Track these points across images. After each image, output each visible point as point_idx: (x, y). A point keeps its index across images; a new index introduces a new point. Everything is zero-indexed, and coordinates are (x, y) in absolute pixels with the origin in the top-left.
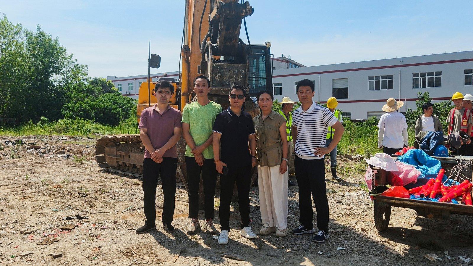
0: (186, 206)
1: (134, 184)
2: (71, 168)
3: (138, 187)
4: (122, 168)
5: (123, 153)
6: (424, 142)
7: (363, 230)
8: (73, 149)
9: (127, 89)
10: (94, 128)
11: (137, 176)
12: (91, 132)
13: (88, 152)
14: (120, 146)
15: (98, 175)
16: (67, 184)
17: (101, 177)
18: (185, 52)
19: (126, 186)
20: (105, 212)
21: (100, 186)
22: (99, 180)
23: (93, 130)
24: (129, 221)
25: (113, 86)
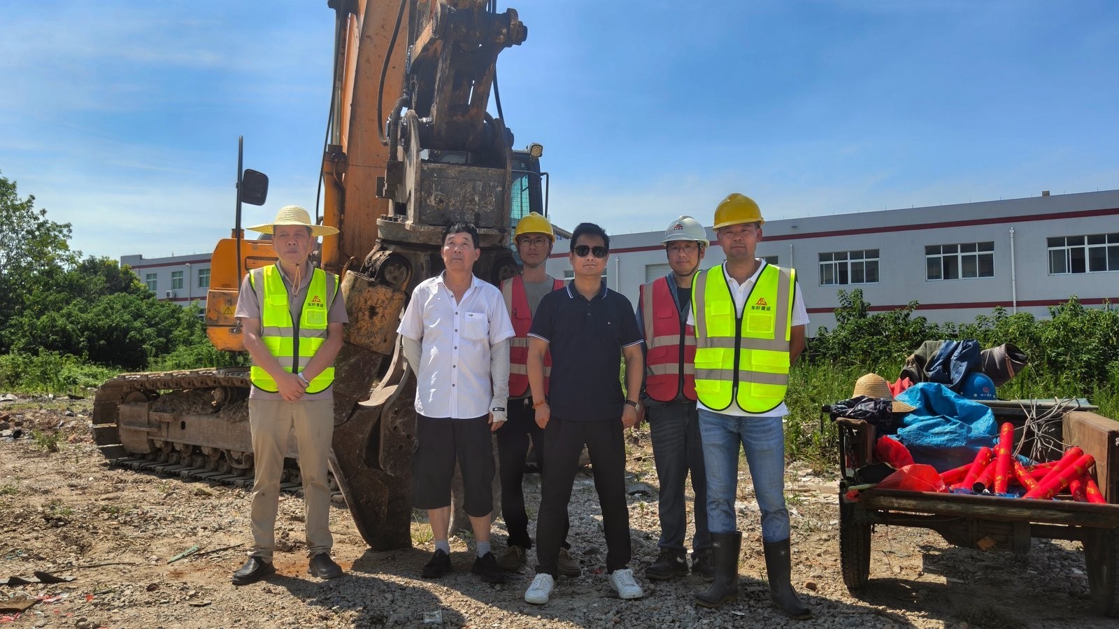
0: (340, 542)
1: (196, 495)
2: (24, 461)
3: (208, 501)
4: (163, 458)
5: (167, 417)
6: (937, 367)
7: (812, 587)
8: (32, 418)
9: (170, 284)
10: (85, 375)
11: (203, 476)
12: (77, 384)
13: (69, 426)
14: (159, 399)
15: (99, 475)
16: (12, 498)
17: (106, 478)
18: (332, 161)
19: (176, 499)
20: (121, 561)
21: (104, 499)
22: (102, 485)
23: (82, 380)
24: (189, 585)
25: (135, 278)
